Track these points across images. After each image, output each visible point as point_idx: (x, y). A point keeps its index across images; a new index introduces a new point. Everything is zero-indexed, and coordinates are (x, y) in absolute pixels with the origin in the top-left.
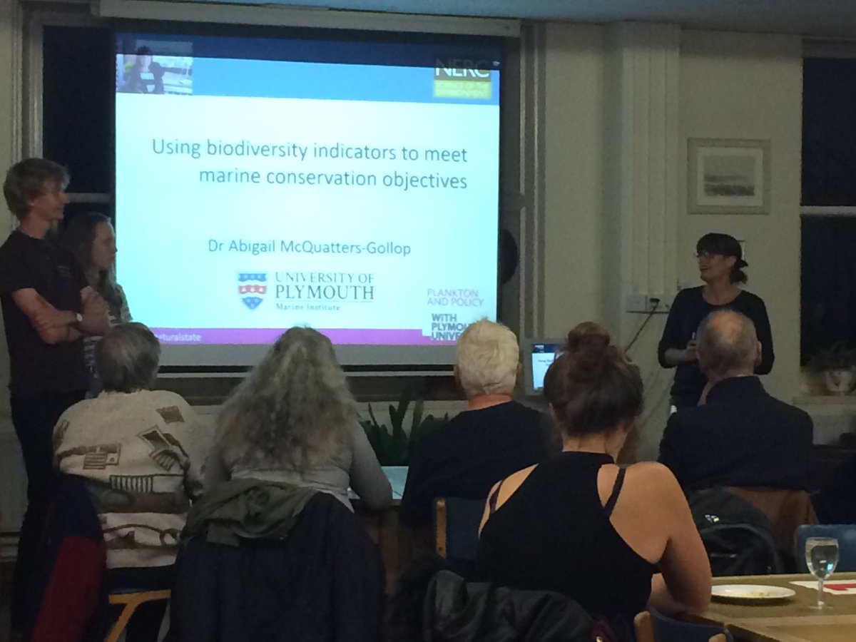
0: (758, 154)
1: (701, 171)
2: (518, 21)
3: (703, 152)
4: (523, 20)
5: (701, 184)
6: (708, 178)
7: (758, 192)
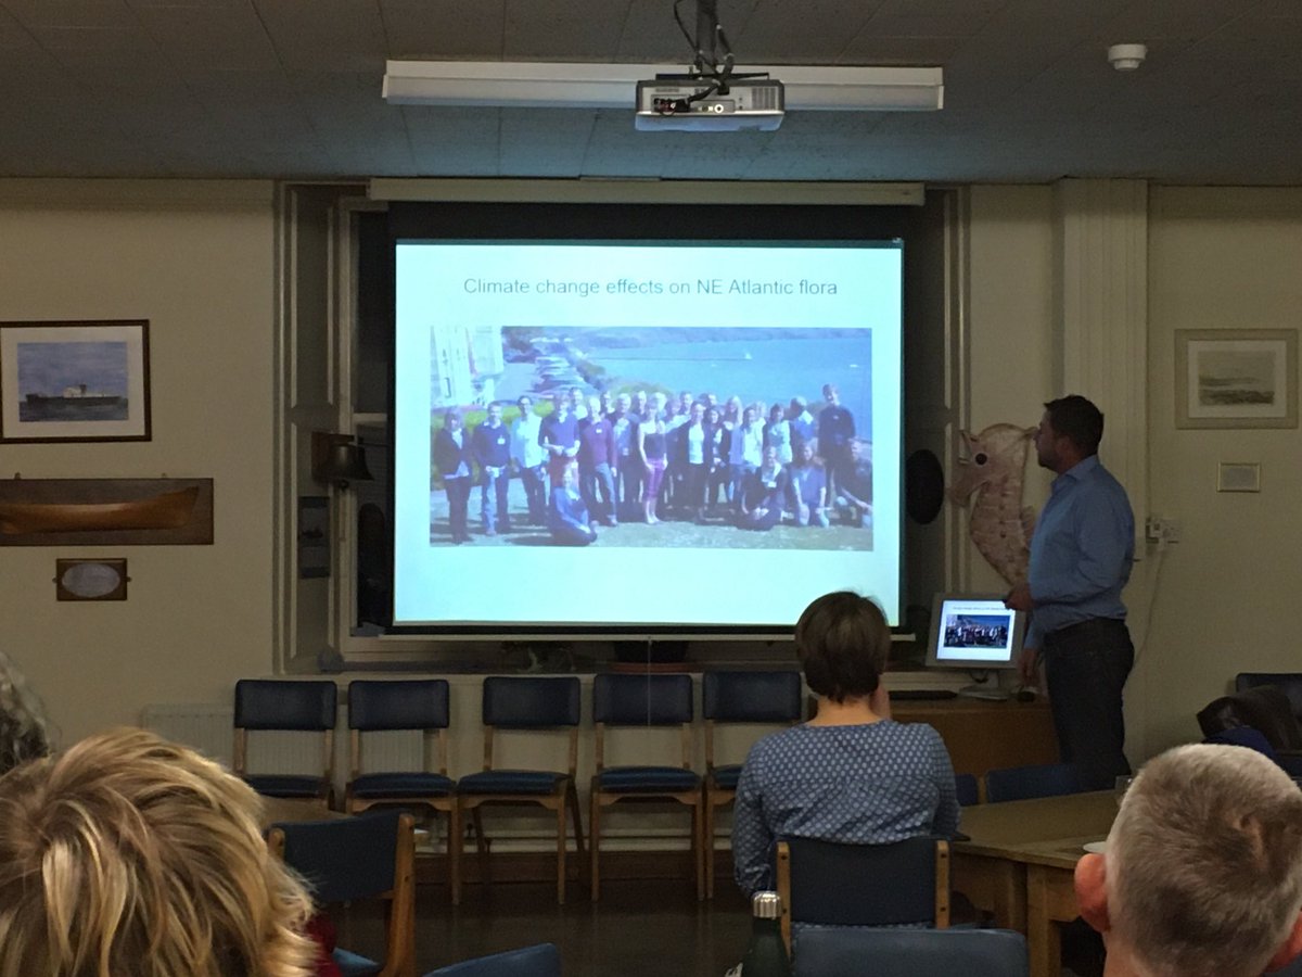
0: (1280, 348)
1: (1194, 373)
2: (922, 186)
3: (1195, 348)
4: (927, 183)
5: (1194, 389)
6: (1205, 381)
7: (1281, 397)
